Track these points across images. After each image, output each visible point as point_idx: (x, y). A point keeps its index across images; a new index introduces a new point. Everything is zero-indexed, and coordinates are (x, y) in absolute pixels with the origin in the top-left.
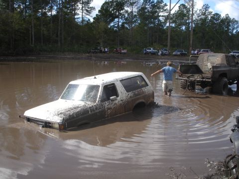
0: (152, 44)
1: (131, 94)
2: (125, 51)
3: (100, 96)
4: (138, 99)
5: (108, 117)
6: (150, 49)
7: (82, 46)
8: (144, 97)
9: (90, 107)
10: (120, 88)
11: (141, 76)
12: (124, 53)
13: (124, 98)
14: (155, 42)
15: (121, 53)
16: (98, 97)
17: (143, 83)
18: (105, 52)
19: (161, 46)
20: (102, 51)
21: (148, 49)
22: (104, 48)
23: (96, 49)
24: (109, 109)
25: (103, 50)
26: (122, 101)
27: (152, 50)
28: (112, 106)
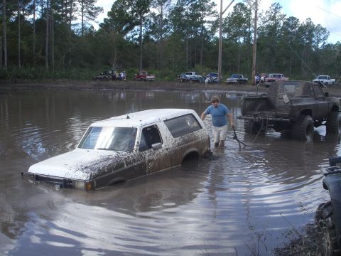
0: (193, 66)
1: (179, 140)
2: (152, 77)
3: (138, 143)
4: (189, 147)
5: (149, 172)
6: (191, 74)
7: (84, 70)
8: (197, 145)
9: (125, 159)
10: (164, 132)
11: (192, 114)
12: (151, 81)
13: (171, 146)
14: (198, 62)
15: (145, 80)
16: (136, 144)
17: (195, 124)
18: (120, 79)
19: (207, 69)
20: (115, 77)
21: (187, 74)
22: (119, 72)
23: (106, 73)
24: (150, 161)
25: (117, 75)
26: (167, 149)
27: (194, 75)
28: (154, 157)
